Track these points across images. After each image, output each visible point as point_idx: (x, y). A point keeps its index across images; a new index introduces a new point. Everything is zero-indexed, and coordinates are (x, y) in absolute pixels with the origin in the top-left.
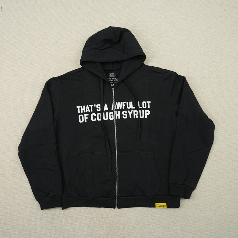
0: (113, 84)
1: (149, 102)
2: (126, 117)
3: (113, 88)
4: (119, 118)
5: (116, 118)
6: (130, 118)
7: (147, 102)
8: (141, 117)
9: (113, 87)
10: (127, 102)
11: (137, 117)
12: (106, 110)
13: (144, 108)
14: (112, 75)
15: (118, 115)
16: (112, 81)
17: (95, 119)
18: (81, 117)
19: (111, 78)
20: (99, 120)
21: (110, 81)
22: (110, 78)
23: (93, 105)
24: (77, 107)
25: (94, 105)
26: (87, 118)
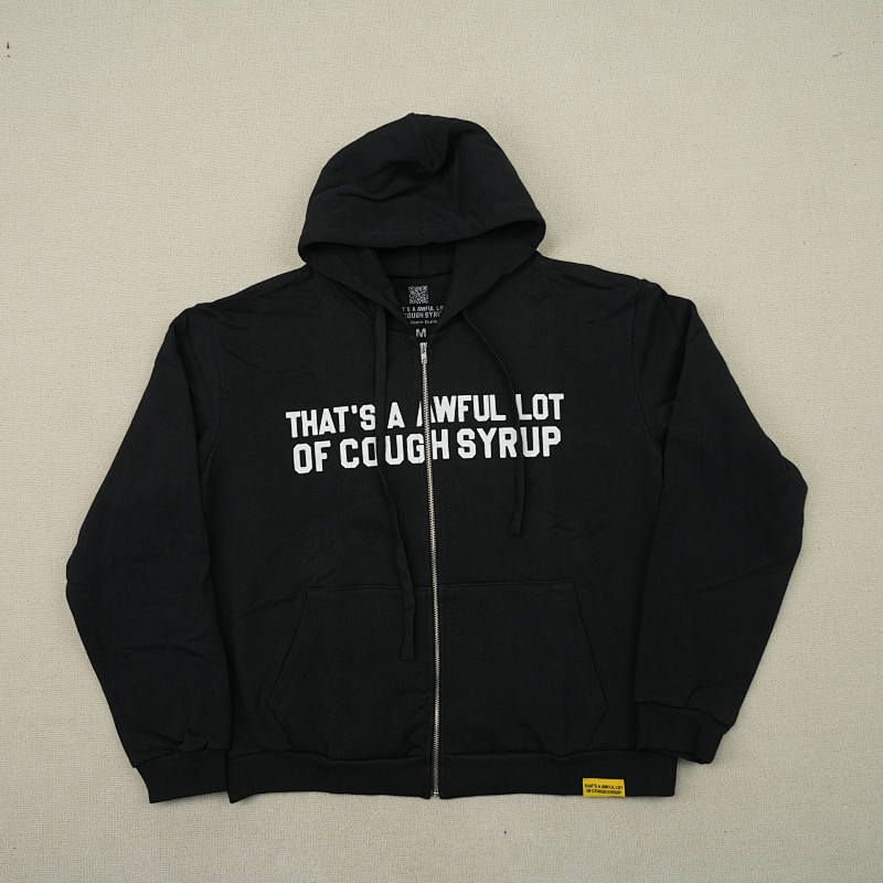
0: (424, 330)
1: (557, 398)
2: (472, 454)
3: (423, 345)
4: (446, 455)
5: (435, 457)
6: (488, 454)
7: (551, 396)
8: (527, 454)
9: (423, 340)
10: (476, 397)
11: (513, 454)
12: (396, 427)
13: (538, 417)
14: (419, 293)
15: (440, 444)
16: (420, 319)
17: (356, 461)
18: (302, 453)
19: (417, 306)
20: (368, 463)
21: (409, 316)
22: (411, 306)
23: (346, 409)
24: (288, 415)
25: (350, 409)
26: (325, 456)
